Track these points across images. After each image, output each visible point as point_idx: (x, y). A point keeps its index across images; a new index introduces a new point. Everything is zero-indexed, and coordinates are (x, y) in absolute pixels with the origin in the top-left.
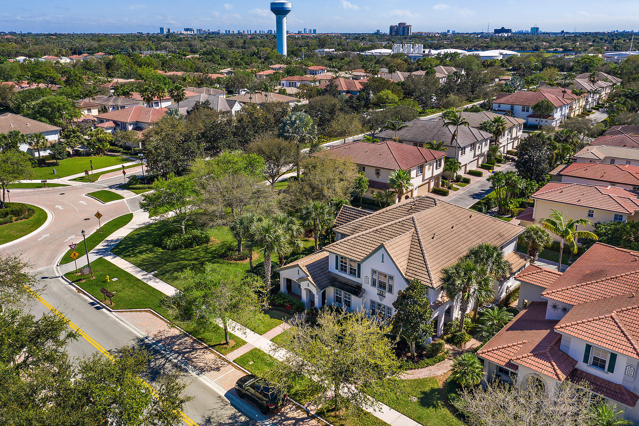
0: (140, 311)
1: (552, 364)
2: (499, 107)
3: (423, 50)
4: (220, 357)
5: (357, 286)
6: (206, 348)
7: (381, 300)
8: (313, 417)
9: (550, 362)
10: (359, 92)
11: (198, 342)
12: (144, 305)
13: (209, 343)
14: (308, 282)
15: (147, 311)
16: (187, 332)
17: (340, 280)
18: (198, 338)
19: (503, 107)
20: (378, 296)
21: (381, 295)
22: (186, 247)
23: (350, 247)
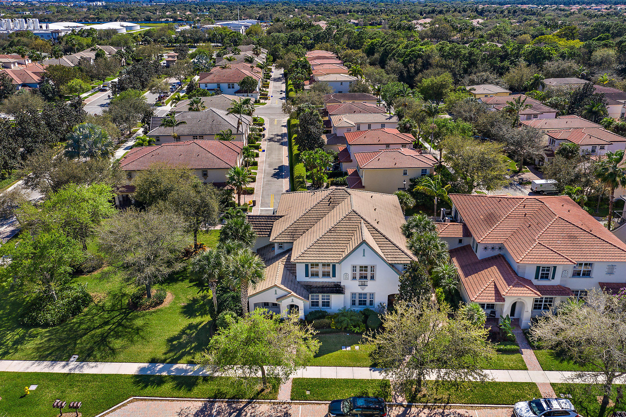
0: (123, 405)
1: (527, 288)
2: (206, 86)
3: (39, 25)
4: (274, 403)
5: (335, 285)
6: (249, 403)
7: (363, 290)
8: (409, 407)
9: (525, 287)
10: (39, 84)
11: (234, 402)
12: (118, 397)
13: (247, 397)
14: (293, 298)
15: (131, 401)
16: (209, 398)
17: (315, 285)
18: (229, 399)
19: (210, 86)
20: (359, 287)
21: (363, 285)
22: (74, 315)
23: (318, 253)
